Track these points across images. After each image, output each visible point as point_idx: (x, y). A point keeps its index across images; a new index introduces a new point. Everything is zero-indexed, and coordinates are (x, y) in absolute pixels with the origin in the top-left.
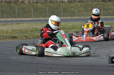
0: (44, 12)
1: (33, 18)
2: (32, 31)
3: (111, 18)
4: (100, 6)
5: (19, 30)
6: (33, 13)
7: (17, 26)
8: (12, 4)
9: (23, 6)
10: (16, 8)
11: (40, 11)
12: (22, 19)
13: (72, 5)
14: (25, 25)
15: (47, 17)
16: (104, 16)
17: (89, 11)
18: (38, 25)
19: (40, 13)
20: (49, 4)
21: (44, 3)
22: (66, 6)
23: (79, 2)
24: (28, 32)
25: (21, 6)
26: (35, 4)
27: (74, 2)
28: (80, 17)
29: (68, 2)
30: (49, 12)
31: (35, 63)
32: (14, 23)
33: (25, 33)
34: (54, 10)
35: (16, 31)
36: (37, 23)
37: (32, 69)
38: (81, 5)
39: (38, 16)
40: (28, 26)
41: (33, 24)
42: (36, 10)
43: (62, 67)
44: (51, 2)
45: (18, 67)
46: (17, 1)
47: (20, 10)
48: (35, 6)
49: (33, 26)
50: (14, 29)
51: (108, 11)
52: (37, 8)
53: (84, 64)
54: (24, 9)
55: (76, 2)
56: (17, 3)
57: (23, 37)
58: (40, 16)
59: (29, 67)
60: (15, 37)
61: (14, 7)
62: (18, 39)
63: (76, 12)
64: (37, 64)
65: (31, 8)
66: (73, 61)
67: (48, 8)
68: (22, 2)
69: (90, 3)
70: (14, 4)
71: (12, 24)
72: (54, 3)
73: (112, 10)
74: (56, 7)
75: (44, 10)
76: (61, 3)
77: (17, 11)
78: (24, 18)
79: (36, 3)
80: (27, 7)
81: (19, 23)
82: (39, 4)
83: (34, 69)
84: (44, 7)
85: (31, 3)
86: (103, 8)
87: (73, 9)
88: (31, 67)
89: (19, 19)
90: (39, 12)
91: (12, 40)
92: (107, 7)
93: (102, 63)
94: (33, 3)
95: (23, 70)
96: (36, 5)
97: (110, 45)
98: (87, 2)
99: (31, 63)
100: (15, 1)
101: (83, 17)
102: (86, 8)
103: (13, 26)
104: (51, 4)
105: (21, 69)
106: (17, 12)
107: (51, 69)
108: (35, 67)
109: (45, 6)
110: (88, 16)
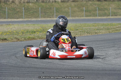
0: (36, 12)
1: (24, 18)
2: (23, 33)
3: (107, 19)
4: (95, 6)
5: (9, 32)
6: (24, 13)
7: (7, 27)
8: (2, 4)
9: (13, 6)
10: (7, 8)
11: (32, 11)
12: (13, 20)
13: (65, 5)
14: (15, 26)
15: (39, 18)
16: (100, 16)
17: (83, 11)
18: (29, 27)
19: (32, 14)
20: (42, 3)
21: (36, 2)
22: (59, 6)
23: (73, 1)
24: (19, 34)
25: (12, 6)
26: (26, 4)
27: (68, 1)
28: (74, 18)
29: (62, 2)
30: (41, 12)
31: (26, 67)
32: (4, 24)
33: (15, 34)
34: (46, 10)
35: (6, 32)
36: (29, 25)
37: (23, 73)
38: (75, 5)
39: (30, 17)
40: (19, 27)
41: (25, 25)
42: (28, 10)
43: (55, 71)
44: (43, 2)
45: (8, 71)
46: (8, 1)
47: (10, 10)
48: (26, 6)
49: (25, 28)
50: (4, 31)
51: (104, 11)
52: (29, 8)
53: (79, 67)
54: (15, 9)
55: (69, 1)
56: (8, 3)
57: (14, 40)
58: (32, 17)
59: (20, 71)
60: (5, 39)
61: (4, 7)
62: (8, 41)
63: (70, 12)
64: (28, 67)
65: (22, 8)
66: (67, 65)
67: (40, 8)
68: (13, 2)
69: (85, 2)
70: (4, 4)
71: (2, 25)
72: (46, 2)
73: (108, 10)
74: (48, 7)
75: (36, 11)
76: (54, 3)
77: (7, 11)
78: (15, 19)
79: (27, 2)
80: (17, 7)
81: (10, 24)
82: (30, 4)
83: (26, 73)
84: (35, 7)
85: (22, 3)
86: (98, 8)
87: (67, 9)
88: (22, 71)
89: (10, 20)
90: (30, 13)
91: (2, 42)
92: (103, 7)
93: (98, 66)
94: (24, 2)
95: (13, 74)
96: (28, 5)
97: (106, 47)
98: (82, 1)
99: (22, 67)
100: (6, 1)
101: (77, 18)
102: (80, 8)
103: (3, 27)
104: (43, 4)
105: (12, 73)
106: (7, 13)
107: (43, 73)
108: (26, 71)
109: (37, 6)
110: (83, 17)
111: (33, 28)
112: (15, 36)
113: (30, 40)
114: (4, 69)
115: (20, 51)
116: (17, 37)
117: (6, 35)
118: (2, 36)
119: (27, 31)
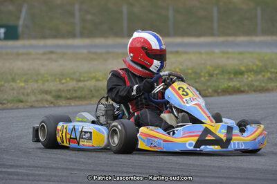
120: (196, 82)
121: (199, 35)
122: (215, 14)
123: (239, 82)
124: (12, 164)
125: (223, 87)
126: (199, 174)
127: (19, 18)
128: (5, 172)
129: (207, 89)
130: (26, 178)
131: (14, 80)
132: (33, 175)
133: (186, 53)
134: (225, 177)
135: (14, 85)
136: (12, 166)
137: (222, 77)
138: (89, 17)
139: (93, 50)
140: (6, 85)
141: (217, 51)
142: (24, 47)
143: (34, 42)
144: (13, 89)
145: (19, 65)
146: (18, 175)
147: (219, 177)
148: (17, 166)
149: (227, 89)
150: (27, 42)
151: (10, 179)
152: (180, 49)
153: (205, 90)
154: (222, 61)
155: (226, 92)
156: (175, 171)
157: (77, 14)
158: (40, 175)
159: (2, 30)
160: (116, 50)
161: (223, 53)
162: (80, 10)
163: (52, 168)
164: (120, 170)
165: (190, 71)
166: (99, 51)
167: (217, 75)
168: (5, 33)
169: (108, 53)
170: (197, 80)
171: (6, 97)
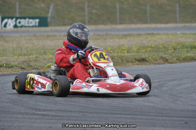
111: (192, 41)
112: (161, 54)
113: (188, 62)
114: (138, 113)
115: (168, 81)
116: (165, 56)
117: (145, 52)
118: (139, 54)
119: (183, 46)
120: (165, 54)
121: (167, 23)
122: (177, 8)
123: (194, 53)
124: (45, 109)
125: (183, 57)
126: (168, 115)
127: (48, 12)
128: (40, 114)
129: (173, 58)
130: (54, 118)
131: (45, 53)
132: (59, 116)
133: (159, 34)
134: (185, 117)
135: (45, 56)
136: (44, 110)
137: (183, 50)
138: (94, 11)
139: (97, 33)
140: (40, 56)
141: (179, 33)
142: (52, 31)
143: (58, 28)
144: (45, 59)
145: (49, 43)
146: (48, 116)
147: (182, 117)
148: (48, 110)
149: (186, 58)
150: (54, 28)
151: (44, 119)
152: (154, 32)
153: (171, 59)
154: (182, 40)
155: (185, 60)
156: (152, 113)
157: (86, 9)
158: (64, 116)
159: (37, 20)
160: (113, 33)
161: (183, 34)
162: (88, 7)
163: (71, 111)
164: (116, 112)
165: (161, 46)
166: (101, 33)
167: (179, 49)
168: (39, 22)
169: (107, 34)
170: (166, 52)
171: (40, 64)
